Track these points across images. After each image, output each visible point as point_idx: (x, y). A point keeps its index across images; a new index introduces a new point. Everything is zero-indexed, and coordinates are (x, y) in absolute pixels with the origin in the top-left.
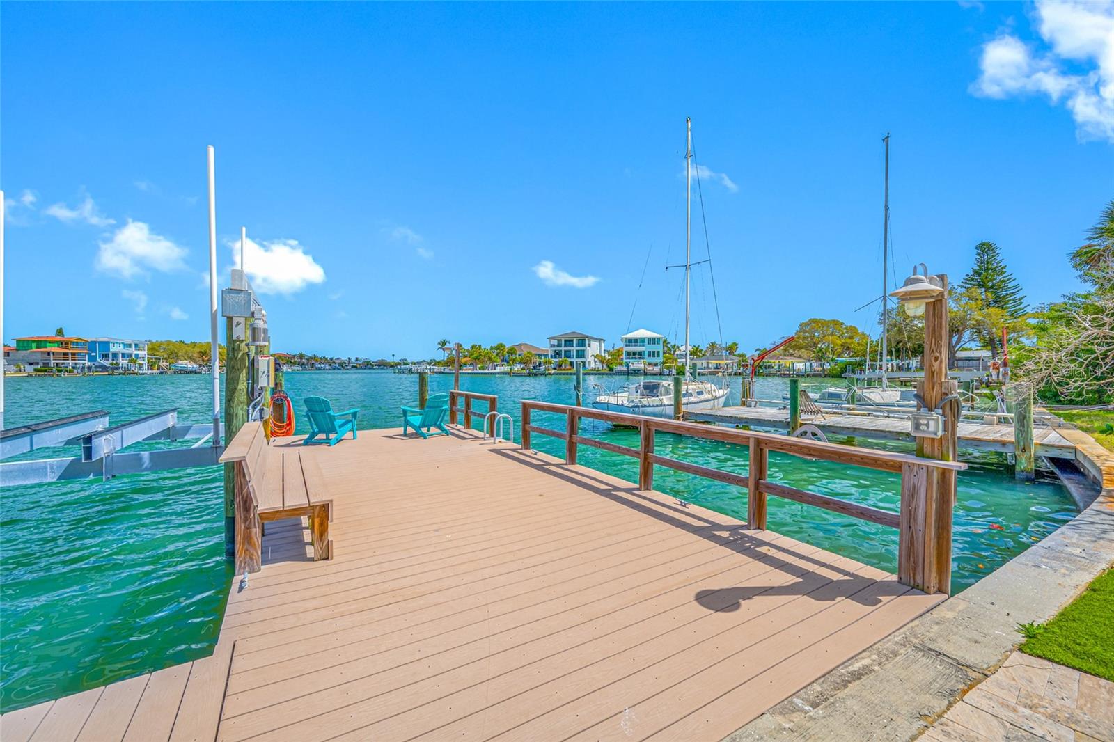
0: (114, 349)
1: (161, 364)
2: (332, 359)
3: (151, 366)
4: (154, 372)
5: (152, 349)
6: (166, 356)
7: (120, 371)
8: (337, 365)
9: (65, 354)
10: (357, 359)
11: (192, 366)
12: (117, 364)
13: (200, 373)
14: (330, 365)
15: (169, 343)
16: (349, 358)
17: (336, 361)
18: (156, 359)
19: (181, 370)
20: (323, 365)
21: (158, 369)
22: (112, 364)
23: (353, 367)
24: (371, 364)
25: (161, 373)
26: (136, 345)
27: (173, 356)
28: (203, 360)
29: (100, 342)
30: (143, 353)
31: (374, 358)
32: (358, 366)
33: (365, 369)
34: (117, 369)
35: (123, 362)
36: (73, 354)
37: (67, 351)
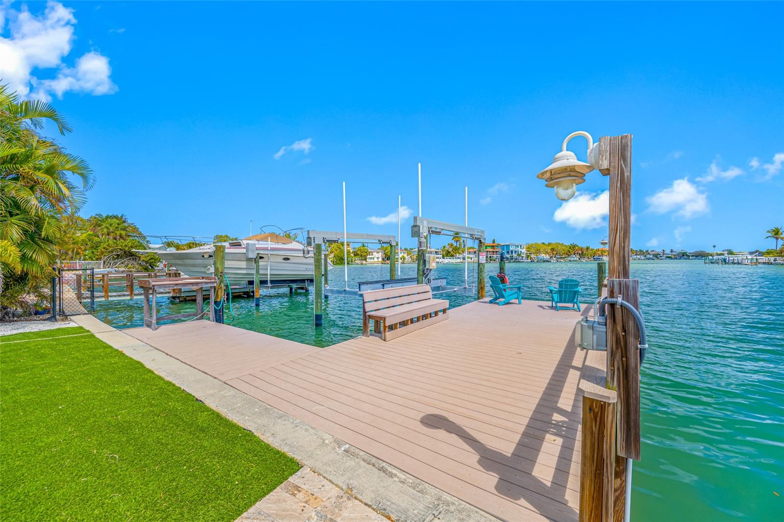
0: (511, 249)
1: (532, 256)
2: (647, 251)
3: (527, 257)
4: (528, 261)
5: (528, 248)
6: (534, 252)
7: (513, 260)
8: (651, 256)
9: (493, 252)
10: (672, 251)
11: (547, 257)
12: (512, 256)
13: (550, 261)
14: (645, 256)
15: (536, 244)
16: (663, 251)
17: (650, 253)
18: (530, 253)
19: (541, 260)
20: (638, 257)
21: (531, 259)
22: (510, 257)
23: (667, 257)
24: (687, 255)
25: (532, 261)
26: (521, 246)
27: (538, 251)
28: (553, 254)
29: (506, 245)
30: (524, 251)
31: (690, 250)
32: (673, 257)
33: (680, 259)
34: (512, 259)
35: (515, 255)
36: (496, 252)
37: (494, 250)
